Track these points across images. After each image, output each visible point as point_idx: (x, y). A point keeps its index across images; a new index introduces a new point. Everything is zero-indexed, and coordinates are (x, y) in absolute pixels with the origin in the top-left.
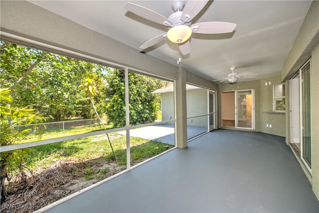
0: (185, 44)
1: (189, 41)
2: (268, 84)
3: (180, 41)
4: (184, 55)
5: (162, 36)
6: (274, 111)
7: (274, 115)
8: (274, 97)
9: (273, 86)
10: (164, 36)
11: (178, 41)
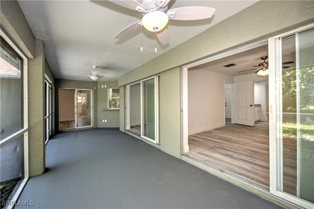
0: (163, 32)
1: (166, 28)
2: (104, 86)
3: (156, 29)
4: (163, 44)
5: (137, 24)
6: (109, 109)
7: (109, 112)
8: (108, 98)
9: (108, 89)
10: (139, 24)
11: (154, 29)
